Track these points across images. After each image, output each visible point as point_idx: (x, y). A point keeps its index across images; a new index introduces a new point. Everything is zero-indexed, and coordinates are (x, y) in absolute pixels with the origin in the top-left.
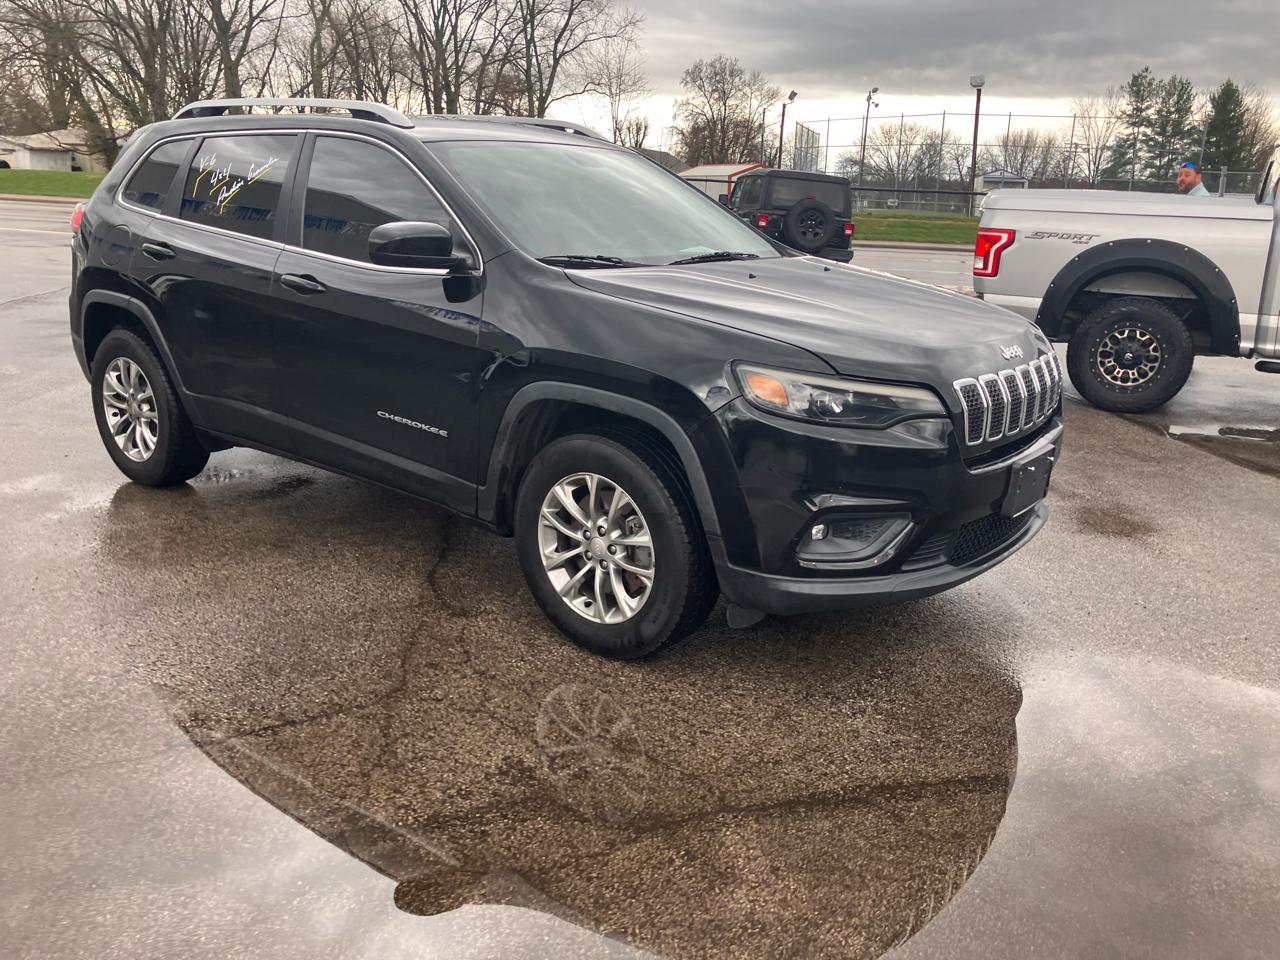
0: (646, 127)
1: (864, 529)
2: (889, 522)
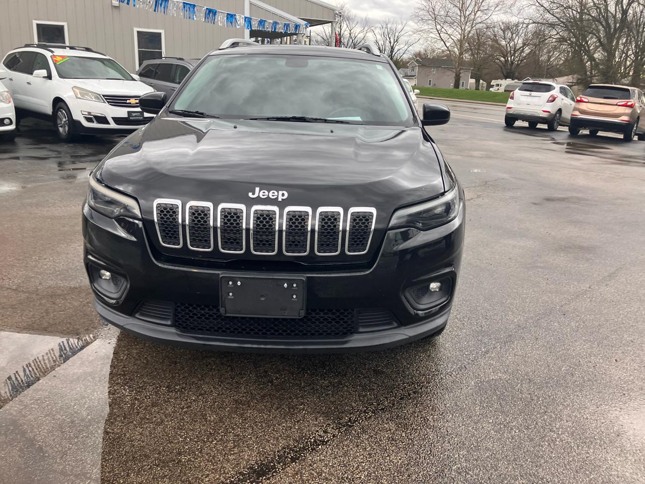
1: (117, 281)
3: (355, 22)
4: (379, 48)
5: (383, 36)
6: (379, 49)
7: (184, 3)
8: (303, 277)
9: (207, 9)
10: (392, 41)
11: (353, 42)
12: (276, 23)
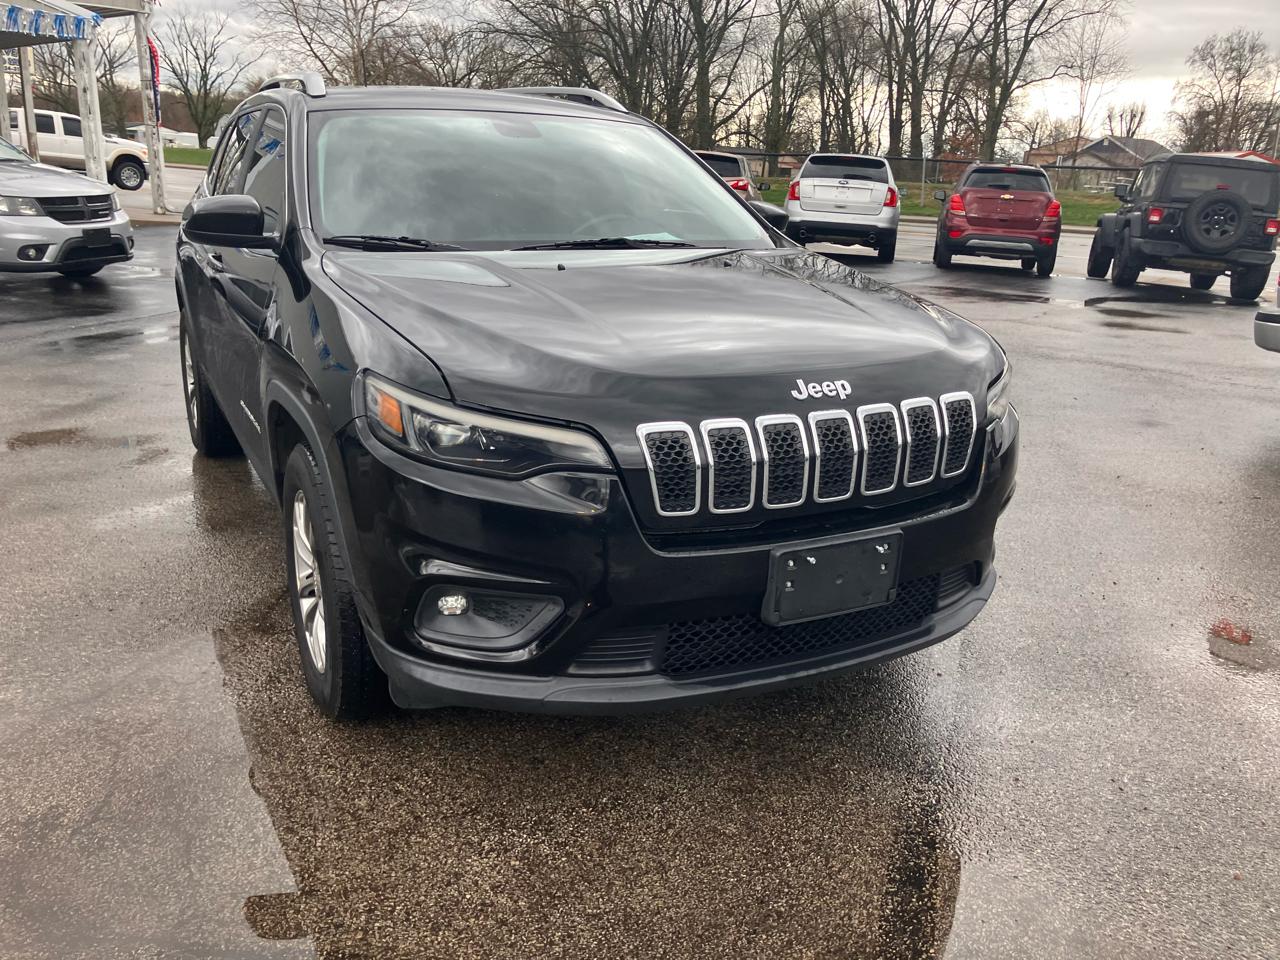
0: (1142, 114)
1: (508, 609)
2: (537, 607)
8: (898, 529)
10: (201, 54)
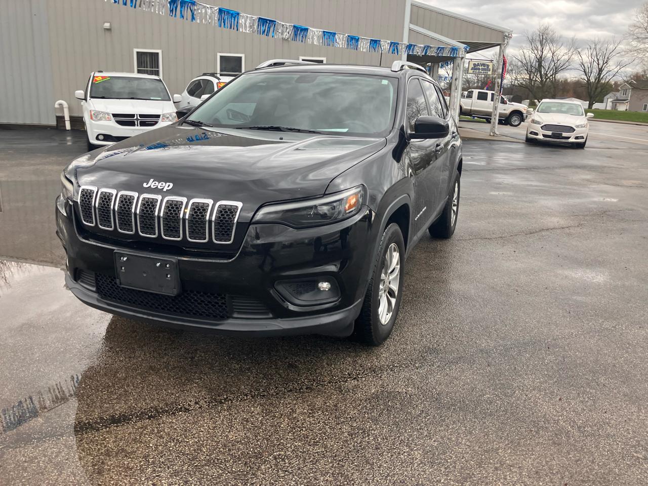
3: (560, 44)
4: (584, 70)
5: (590, 58)
6: (585, 72)
7: (324, 32)
8: (174, 259)
9: (349, 36)
10: (601, 62)
11: (555, 65)
12: (427, 48)
